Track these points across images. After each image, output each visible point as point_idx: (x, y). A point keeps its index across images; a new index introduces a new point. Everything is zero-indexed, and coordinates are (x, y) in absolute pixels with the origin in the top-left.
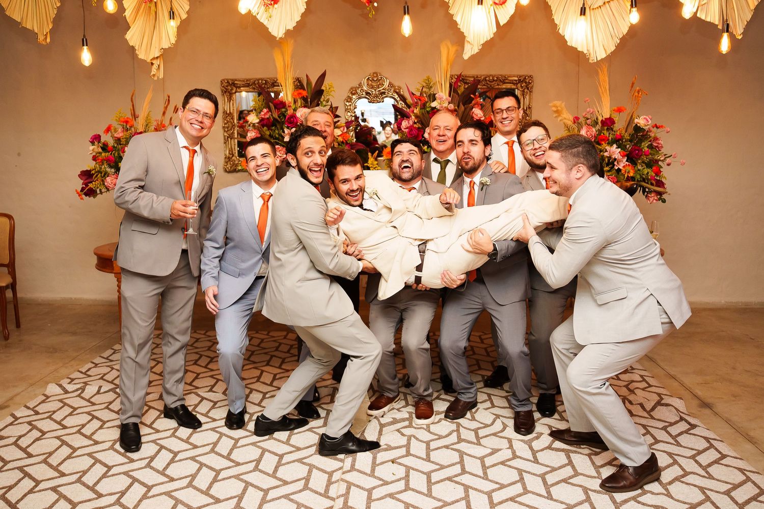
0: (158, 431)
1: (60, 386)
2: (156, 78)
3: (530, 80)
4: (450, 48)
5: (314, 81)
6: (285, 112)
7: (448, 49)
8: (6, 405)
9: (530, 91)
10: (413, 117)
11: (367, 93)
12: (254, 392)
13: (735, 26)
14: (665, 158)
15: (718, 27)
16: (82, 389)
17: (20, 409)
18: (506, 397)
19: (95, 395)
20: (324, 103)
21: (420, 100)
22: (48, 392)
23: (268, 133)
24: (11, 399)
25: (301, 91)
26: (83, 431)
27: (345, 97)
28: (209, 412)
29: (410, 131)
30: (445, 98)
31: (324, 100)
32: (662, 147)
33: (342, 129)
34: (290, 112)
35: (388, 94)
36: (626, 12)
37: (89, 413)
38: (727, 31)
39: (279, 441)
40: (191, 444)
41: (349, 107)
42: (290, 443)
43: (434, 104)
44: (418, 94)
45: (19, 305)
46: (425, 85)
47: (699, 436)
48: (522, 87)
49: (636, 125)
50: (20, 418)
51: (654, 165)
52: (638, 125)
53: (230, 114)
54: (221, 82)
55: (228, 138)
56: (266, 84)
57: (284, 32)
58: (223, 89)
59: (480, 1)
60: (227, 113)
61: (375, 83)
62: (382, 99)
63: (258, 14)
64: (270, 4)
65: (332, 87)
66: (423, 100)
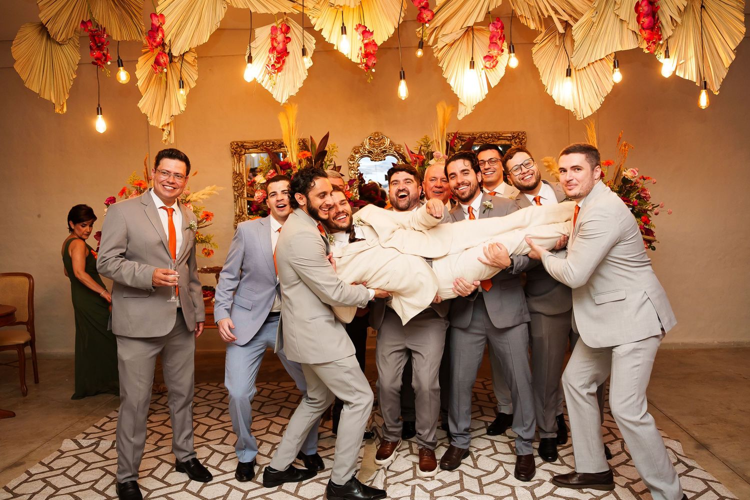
0: (169, 485)
1: (76, 441)
2: (167, 144)
3: (524, 136)
4: (446, 109)
5: (317, 144)
6: (291, 172)
7: (444, 110)
8: (21, 461)
11: (370, 152)
12: (264, 443)
13: (712, 82)
14: (653, 207)
15: (697, 84)
16: (96, 444)
17: (35, 466)
18: (509, 443)
19: (109, 450)
20: (328, 163)
21: (418, 158)
22: (63, 448)
24: (27, 455)
25: (306, 152)
26: (96, 486)
27: (349, 156)
28: (219, 464)
30: (442, 156)
31: (328, 160)
32: (650, 197)
35: (389, 152)
36: (610, 72)
37: (102, 468)
38: (705, 88)
39: (288, 492)
40: (201, 498)
41: (352, 166)
42: (298, 494)
44: (417, 152)
45: (38, 361)
46: (423, 144)
47: (696, 478)
48: (516, 143)
49: (624, 177)
50: (35, 474)
51: (643, 214)
52: (626, 177)
53: (240, 174)
54: (231, 144)
55: (238, 196)
56: (273, 145)
57: (287, 98)
58: (233, 150)
59: (472, 65)
60: (236, 173)
61: (376, 142)
62: (384, 157)
63: (262, 82)
64: (273, 73)
65: (335, 147)
66: (421, 158)
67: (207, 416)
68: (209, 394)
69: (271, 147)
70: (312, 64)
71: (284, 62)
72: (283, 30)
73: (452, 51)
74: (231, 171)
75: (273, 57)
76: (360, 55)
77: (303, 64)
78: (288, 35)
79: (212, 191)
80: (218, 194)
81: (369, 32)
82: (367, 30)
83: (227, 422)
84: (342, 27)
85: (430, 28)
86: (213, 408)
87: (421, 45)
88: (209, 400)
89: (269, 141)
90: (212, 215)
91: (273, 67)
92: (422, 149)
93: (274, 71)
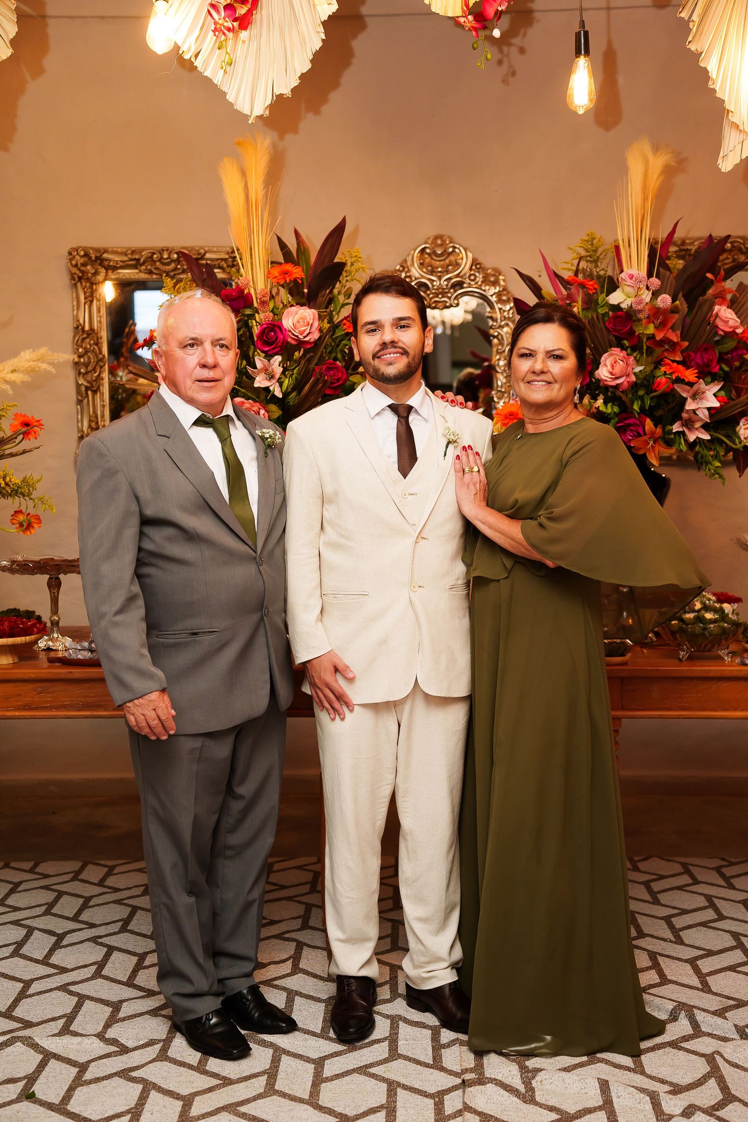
4: (651, 162)
6: (252, 317)
7: (646, 162)
20: (341, 298)
21: (582, 285)
25: (289, 267)
31: (339, 293)
34: (264, 317)
35: (470, 286)
43: (615, 298)
44: (569, 275)
53: (92, 333)
54: (70, 254)
55: (87, 389)
56: (178, 261)
57: (269, 102)
58: (74, 270)
60: (83, 328)
61: (441, 260)
62: (455, 298)
63: (196, 56)
64: (229, 29)
65: (359, 259)
66: (590, 287)
67: (16, 953)
68: (12, 891)
69: (173, 265)
70: (335, 7)
74: (70, 325)
77: (313, 7)
79: (40, 364)
80: (54, 371)
83: (73, 970)
86: (30, 931)
88: (16, 909)
89: (170, 251)
90: (39, 424)
91: (229, 12)
92: (581, 267)
93: (229, 24)
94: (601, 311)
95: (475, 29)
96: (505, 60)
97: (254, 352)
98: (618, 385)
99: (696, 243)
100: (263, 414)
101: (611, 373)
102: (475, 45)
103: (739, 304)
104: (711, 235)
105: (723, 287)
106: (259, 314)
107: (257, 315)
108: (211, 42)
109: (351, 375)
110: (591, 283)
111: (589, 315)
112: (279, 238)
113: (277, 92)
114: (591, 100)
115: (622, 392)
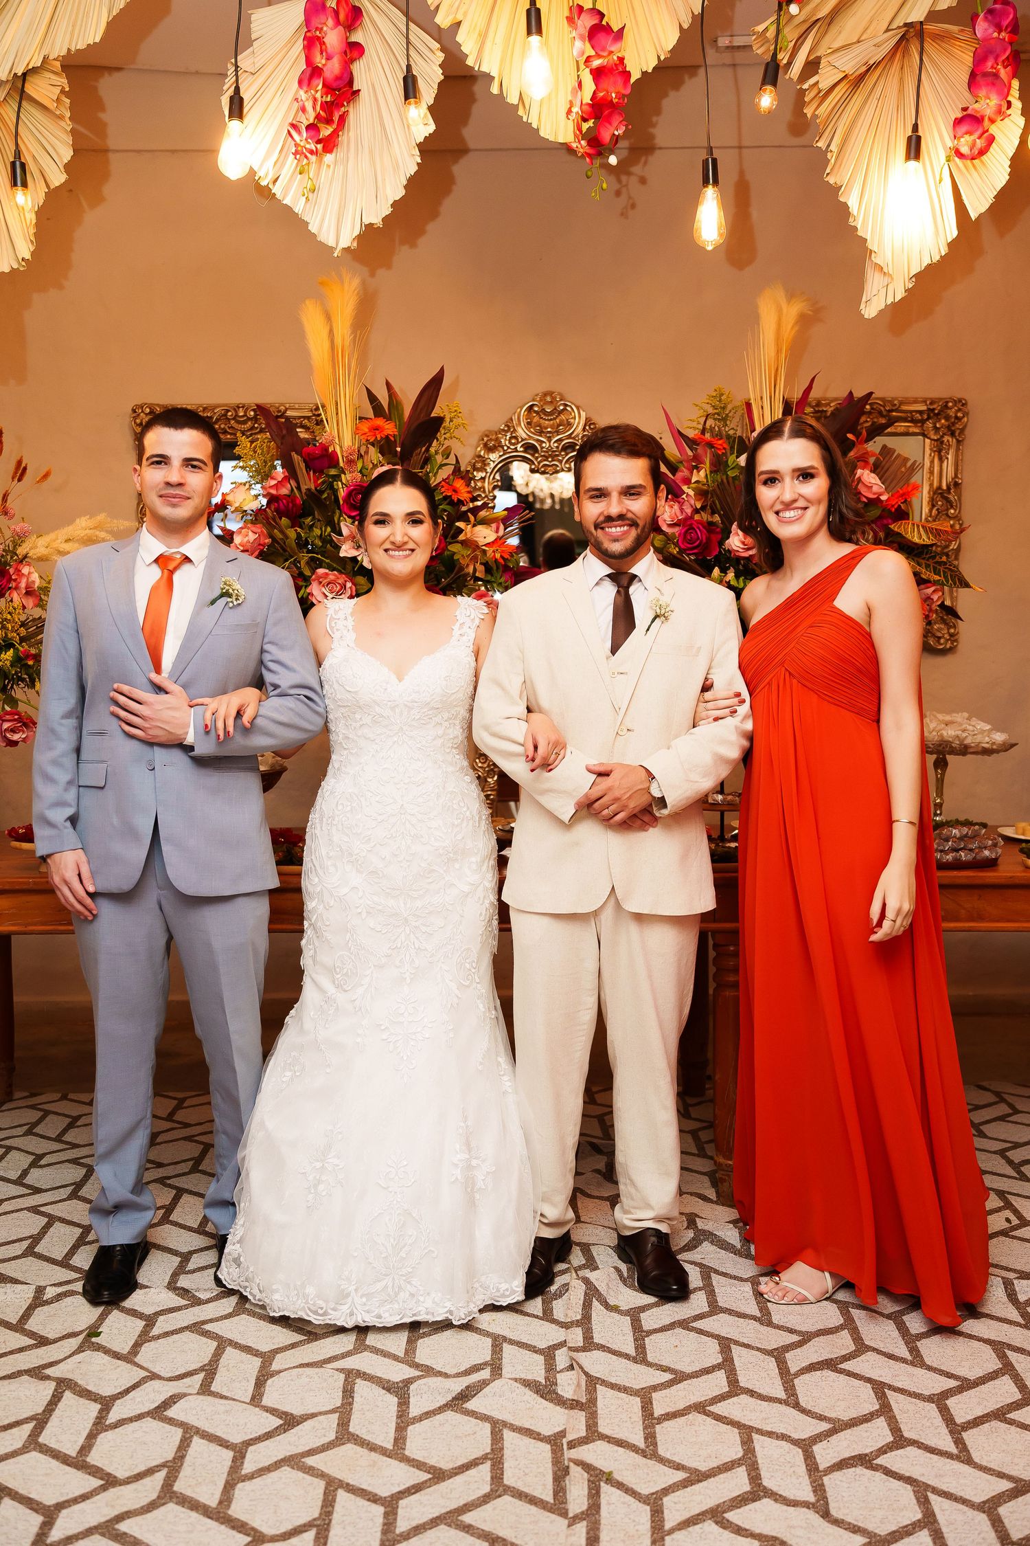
3: (960, 410)
4: (785, 311)
6: (337, 478)
7: (780, 310)
9: (958, 442)
10: (691, 493)
11: (528, 447)
20: (439, 458)
21: (710, 445)
23: (292, 534)
25: (380, 422)
29: (686, 532)
31: (437, 453)
33: (494, 525)
34: (349, 477)
39: (372, 1448)
40: (95, 1471)
42: (407, 1453)
44: (693, 436)
48: (936, 429)
54: (134, 411)
57: (357, 232)
59: (914, 148)
61: (548, 420)
62: (566, 463)
63: (275, 181)
64: (312, 152)
65: (459, 415)
66: (719, 447)
69: (250, 423)
70: (432, 128)
71: (342, 119)
72: (342, 16)
73: (857, 100)
75: (312, 99)
76: (576, 109)
77: (407, 127)
78: (357, 37)
81: (608, 29)
82: (604, 23)
84: (528, 11)
85: (801, 18)
87: (772, 73)
91: (312, 133)
92: (708, 426)
93: (312, 146)
94: (731, 474)
95: (589, 155)
96: (624, 190)
97: (340, 515)
98: (750, 556)
99: (832, 405)
100: (351, 588)
101: (743, 543)
102: (589, 173)
103: (883, 468)
104: (851, 393)
105: (866, 449)
106: (345, 474)
107: (343, 476)
108: (291, 167)
109: (451, 543)
110: (720, 442)
111: (719, 478)
112: (367, 388)
113: (366, 221)
114: (721, 235)
115: (755, 564)
